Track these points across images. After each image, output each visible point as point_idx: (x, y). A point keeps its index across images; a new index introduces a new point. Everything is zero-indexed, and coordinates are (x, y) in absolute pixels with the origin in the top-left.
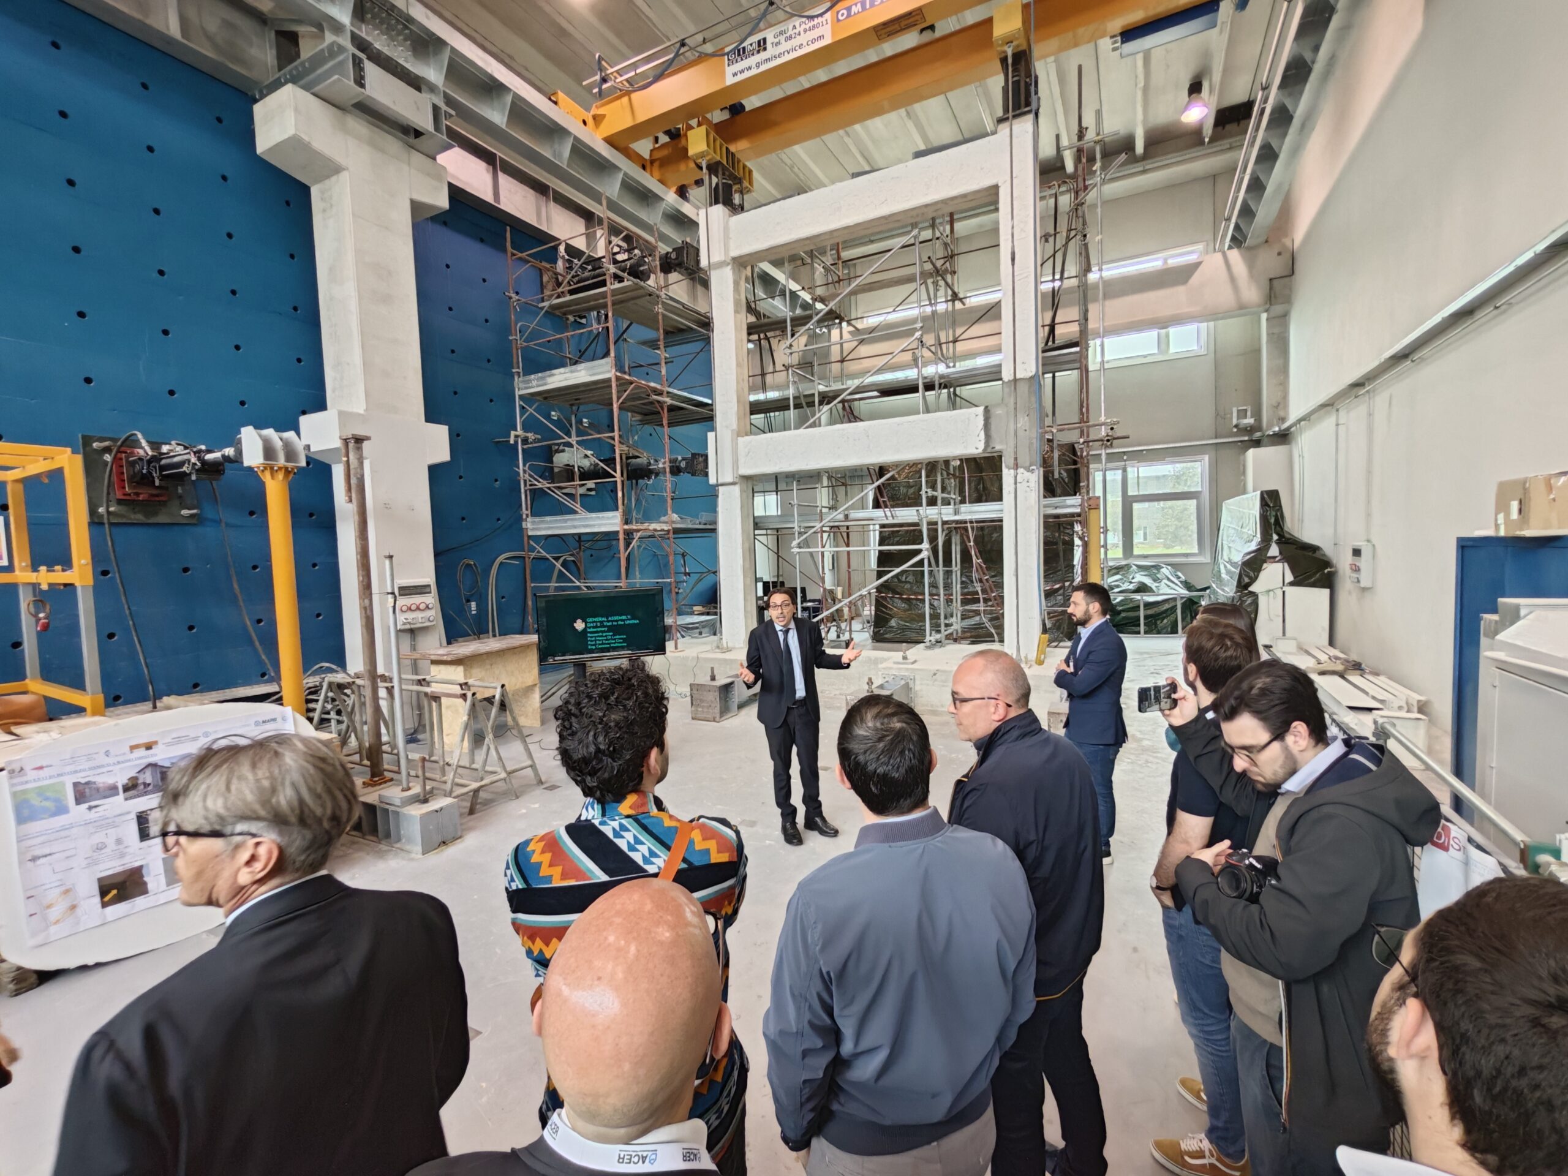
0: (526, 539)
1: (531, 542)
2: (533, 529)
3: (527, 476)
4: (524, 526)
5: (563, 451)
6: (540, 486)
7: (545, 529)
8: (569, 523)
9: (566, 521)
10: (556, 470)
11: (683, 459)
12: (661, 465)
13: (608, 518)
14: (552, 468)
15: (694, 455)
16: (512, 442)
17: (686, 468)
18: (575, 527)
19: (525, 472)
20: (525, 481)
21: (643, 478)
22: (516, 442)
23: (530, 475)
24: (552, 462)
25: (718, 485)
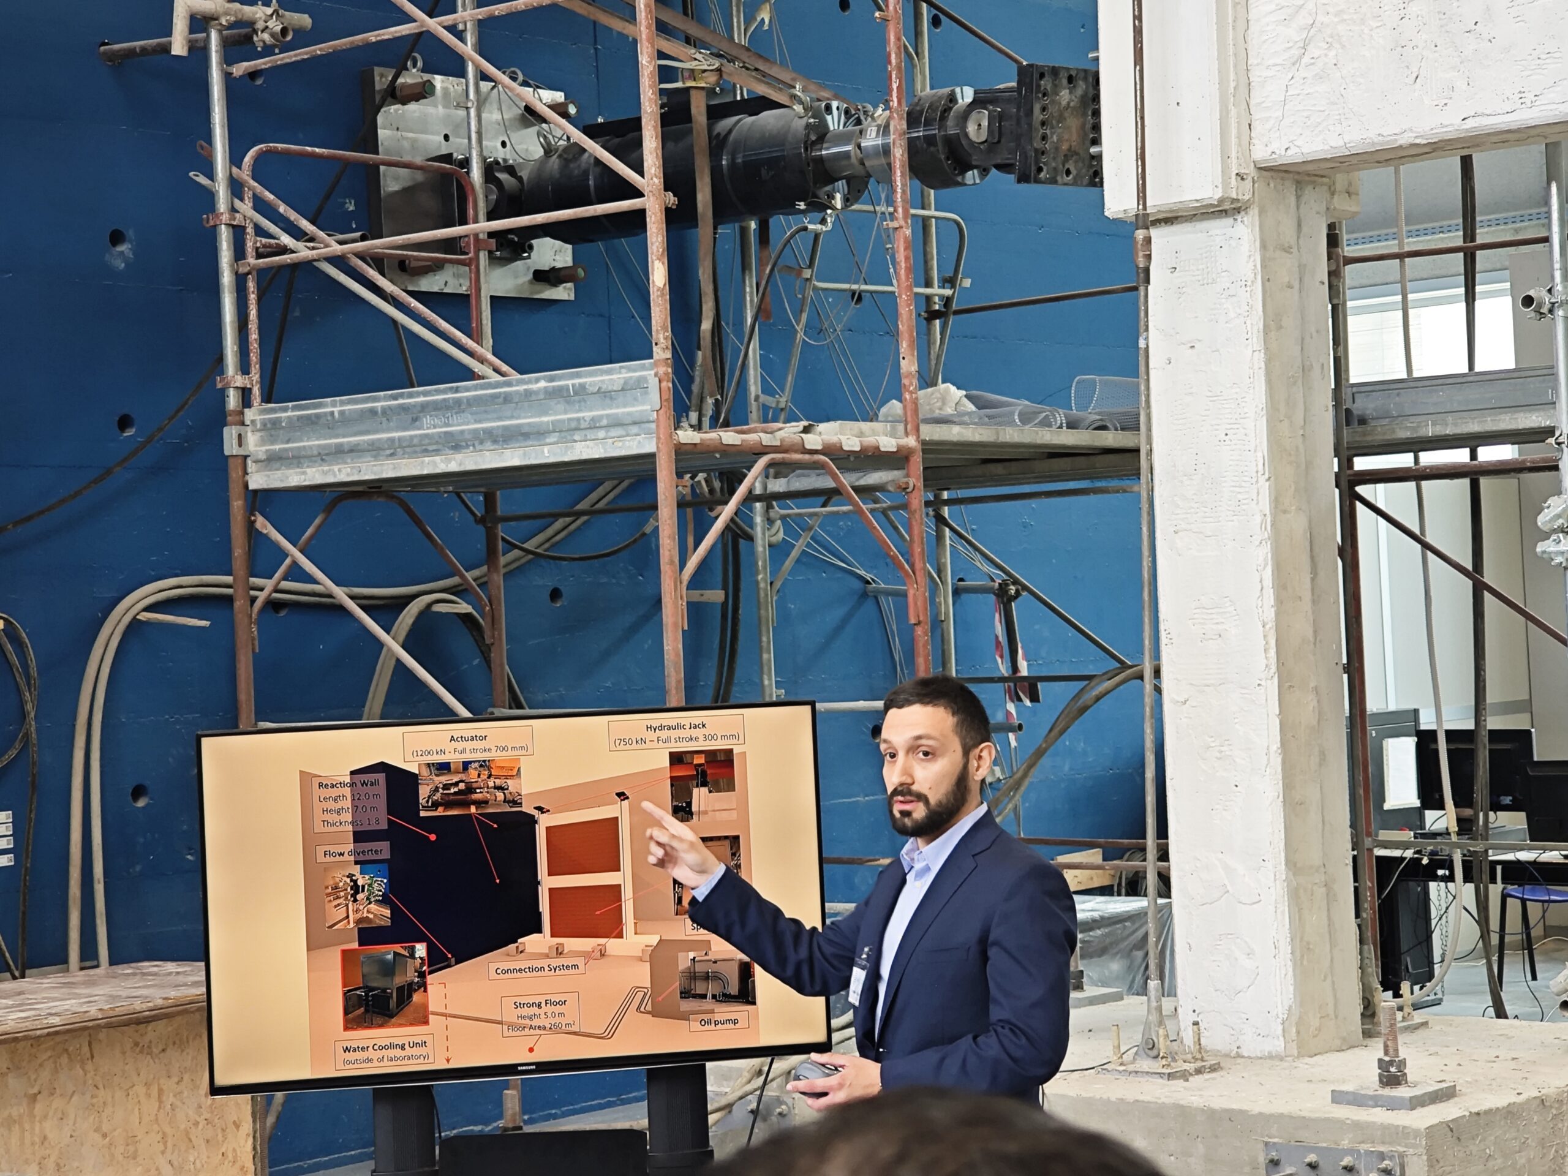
0: (237, 505)
1: (262, 524)
2: (273, 460)
3: (246, 207)
4: (230, 447)
5: (423, 92)
6: (303, 252)
7: (324, 456)
8: (431, 427)
9: (414, 414)
10: (392, 182)
11: (978, 102)
12: (871, 139)
13: (605, 395)
14: (372, 172)
15: (1029, 76)
16: (179, 47)
17: (992, 144)
18: (455, 443)
19: (236, 188)
20: (238, 232)
21: (788, 207)
22: (199, 51)
23: (260, 205)
24: (370, 142)
25: (1145, 221)
